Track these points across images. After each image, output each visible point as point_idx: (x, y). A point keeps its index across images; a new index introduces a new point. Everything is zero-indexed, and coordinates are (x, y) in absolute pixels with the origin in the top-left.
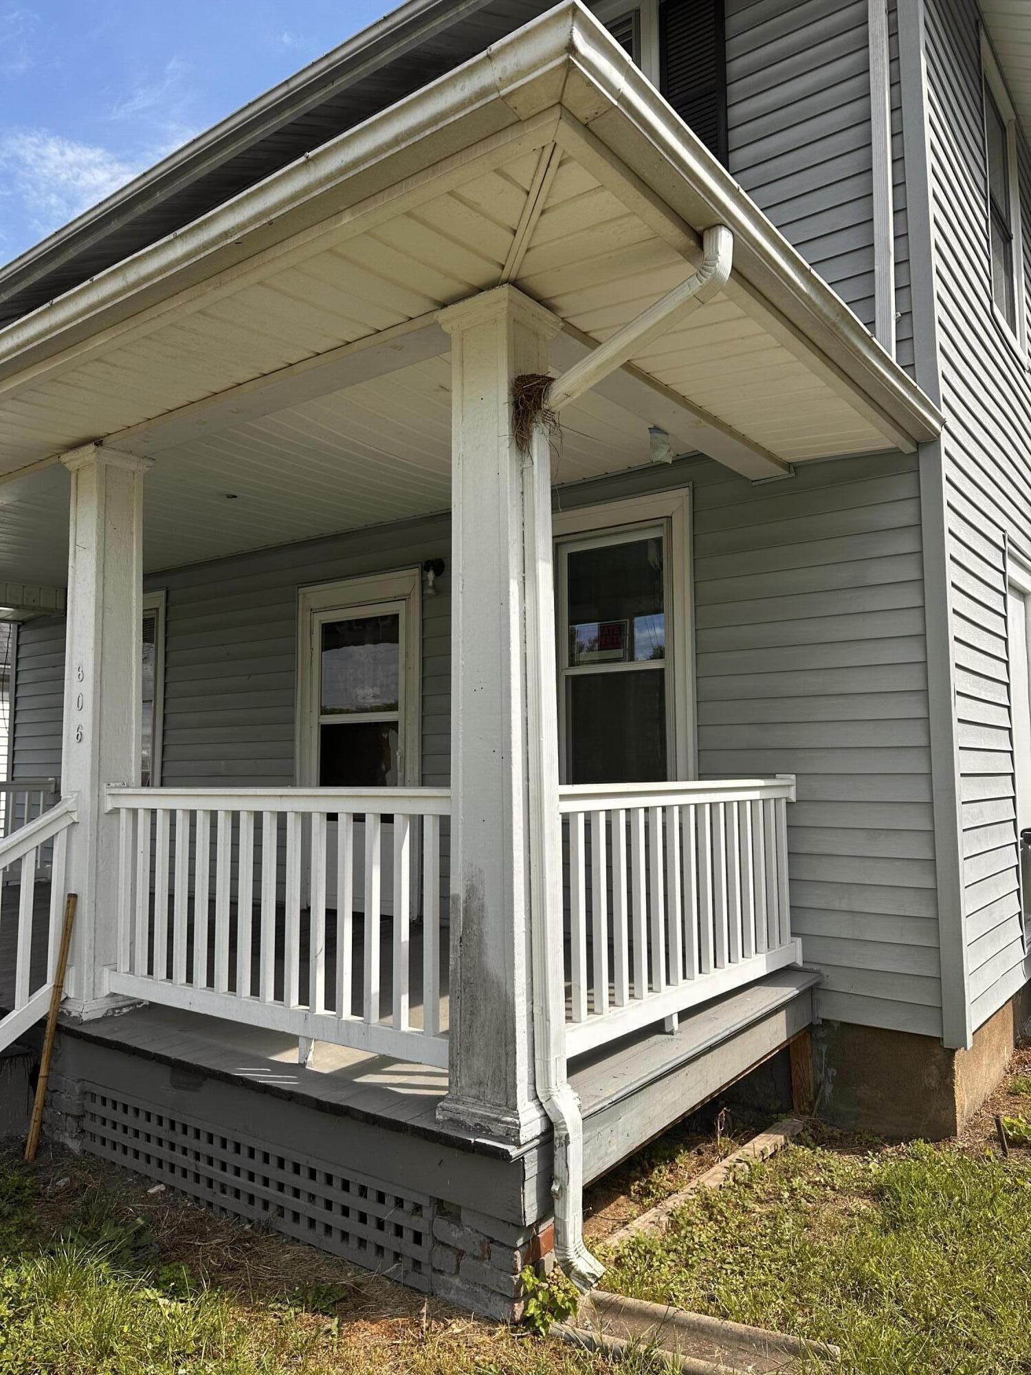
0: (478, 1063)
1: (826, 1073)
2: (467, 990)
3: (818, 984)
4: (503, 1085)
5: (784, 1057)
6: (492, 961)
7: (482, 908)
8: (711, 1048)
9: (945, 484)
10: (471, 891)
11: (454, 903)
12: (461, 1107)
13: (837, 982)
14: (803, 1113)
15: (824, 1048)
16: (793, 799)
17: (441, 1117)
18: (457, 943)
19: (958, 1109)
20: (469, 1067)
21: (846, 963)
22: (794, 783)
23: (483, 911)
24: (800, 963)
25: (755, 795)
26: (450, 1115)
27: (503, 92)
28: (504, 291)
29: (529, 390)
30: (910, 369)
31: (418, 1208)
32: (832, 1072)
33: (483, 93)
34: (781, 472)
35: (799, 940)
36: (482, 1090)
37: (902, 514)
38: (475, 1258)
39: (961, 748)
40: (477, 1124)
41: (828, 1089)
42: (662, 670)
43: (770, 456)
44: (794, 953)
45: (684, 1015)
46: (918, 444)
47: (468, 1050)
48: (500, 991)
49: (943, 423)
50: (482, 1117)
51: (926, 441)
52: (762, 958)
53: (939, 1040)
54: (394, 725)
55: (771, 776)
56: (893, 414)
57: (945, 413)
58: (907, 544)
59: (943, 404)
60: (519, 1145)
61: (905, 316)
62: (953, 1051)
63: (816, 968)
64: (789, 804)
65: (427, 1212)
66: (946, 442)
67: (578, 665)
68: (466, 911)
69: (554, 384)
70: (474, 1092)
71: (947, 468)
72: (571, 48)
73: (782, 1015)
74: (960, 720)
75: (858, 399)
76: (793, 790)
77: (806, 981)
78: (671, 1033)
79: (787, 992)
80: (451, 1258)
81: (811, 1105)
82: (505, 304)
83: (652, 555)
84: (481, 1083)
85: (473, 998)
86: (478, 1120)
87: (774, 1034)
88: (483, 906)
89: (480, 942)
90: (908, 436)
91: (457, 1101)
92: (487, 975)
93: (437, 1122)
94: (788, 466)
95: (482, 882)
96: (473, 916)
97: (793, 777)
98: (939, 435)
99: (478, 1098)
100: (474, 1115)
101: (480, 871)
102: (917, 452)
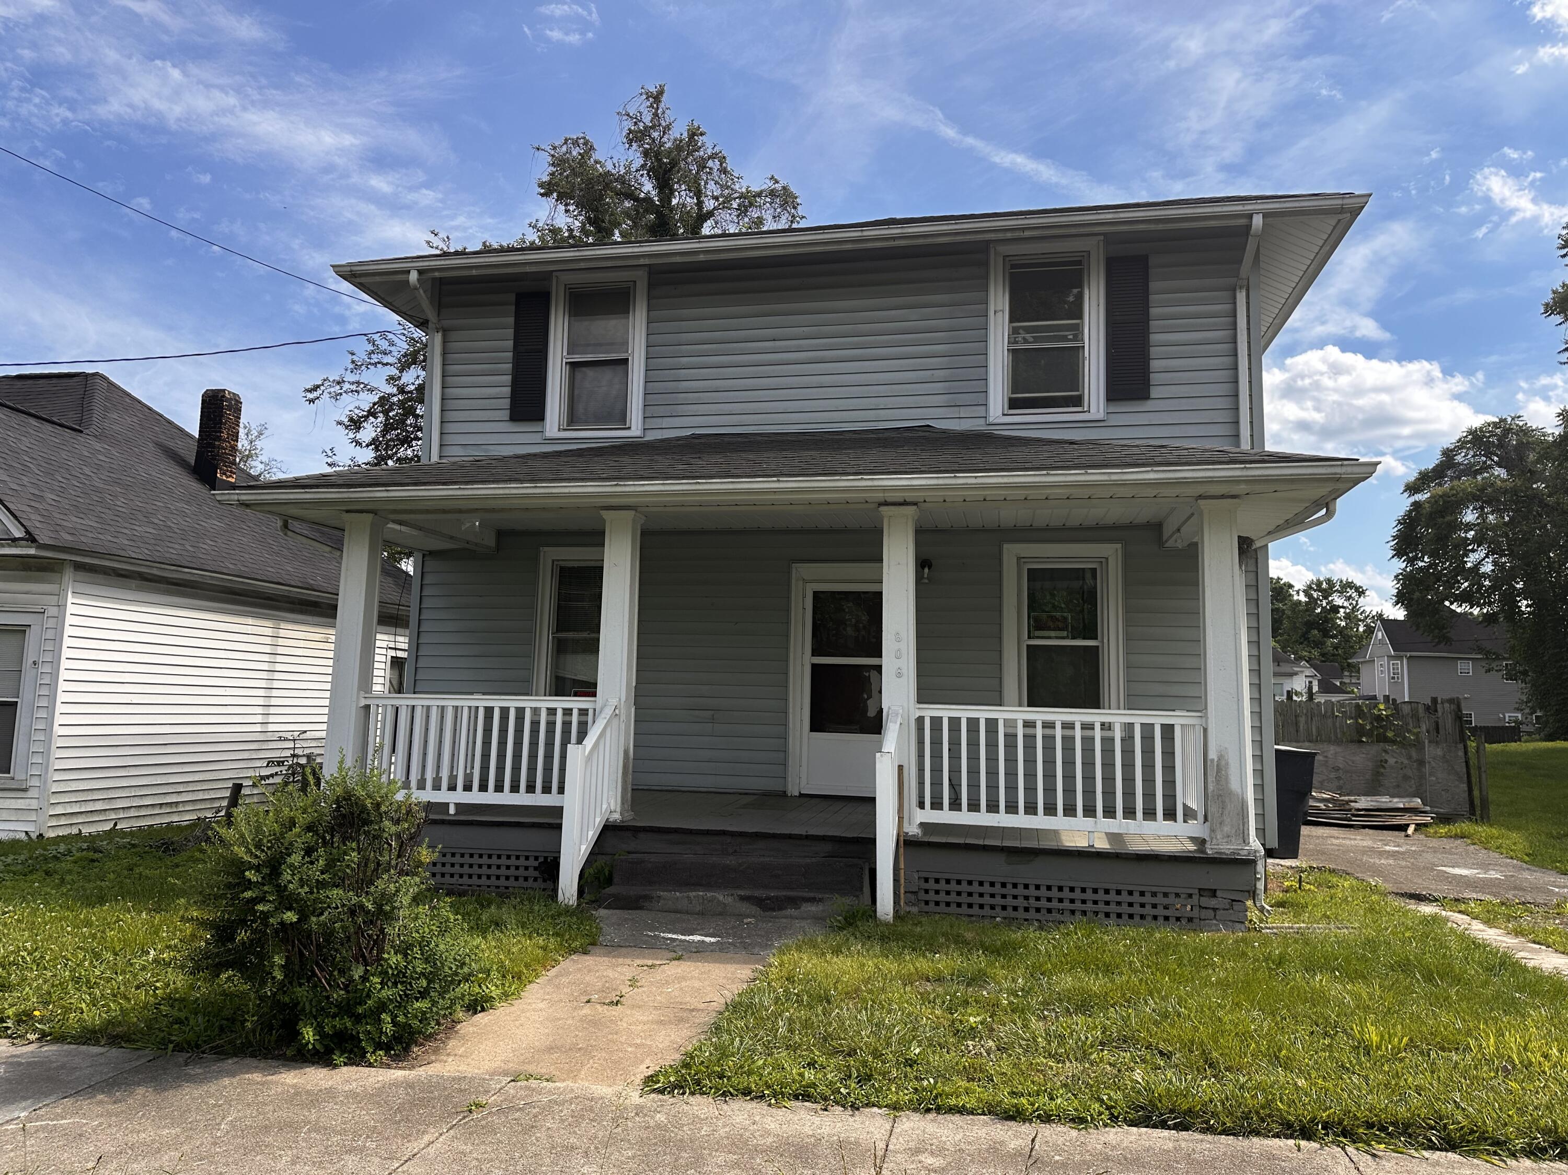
0: (1226, 829)
2: (1219, 799)
6: (1234, 785)
7: (1227, 764)
10: (1220, 757)
11: (1211, 762)
18: (1214, 779)
20: (1222, 831)
27: (1343, 476)
31: (1190, 896)
33: (1335, 474)
36: (1230, 839)
38: (1224, 909)
42: (1098, 647)
47: (1221, 824)
50: (1232, 848)
65: (1195, 897)
68: (1218, 766)
70: (1225, 840)
80: (1211, 913)
83: (1088, 577)
84: (1228, 837)
85: (1223, 802)
86: (1231, 850)
89: (1227, 778)
91: (1217, 845)
92: (1231, 793)
93: (1207, 852)
95: (1227, 753)
96: (1222, 768)
99: (1228, 842)
100: (1229, 849)
101: (1226, 748)
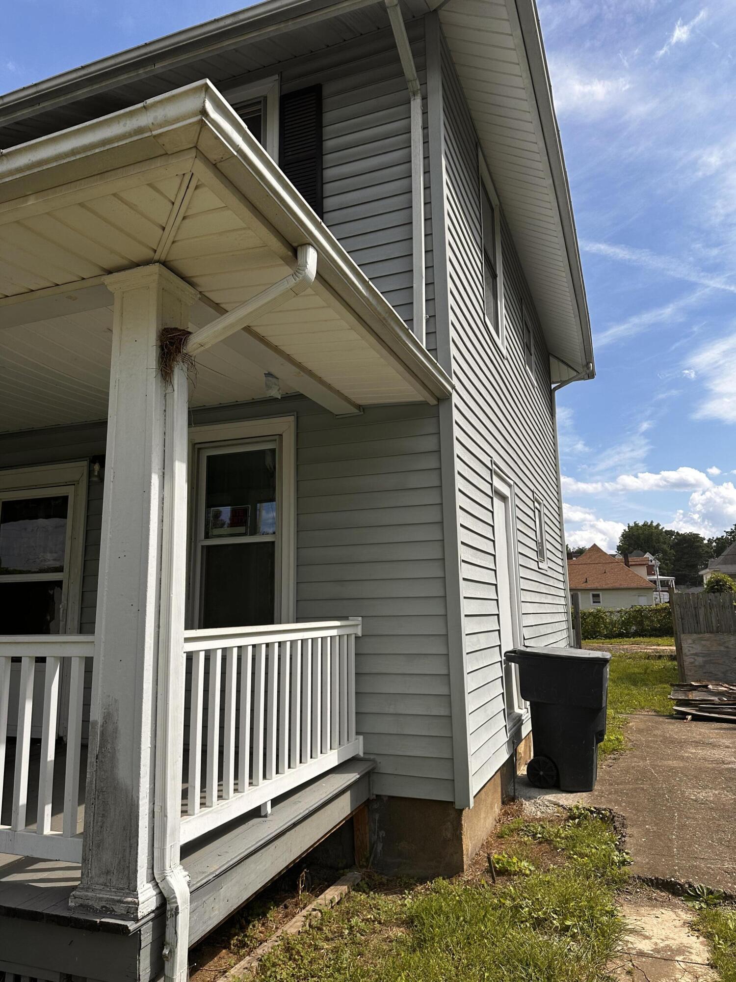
0: (106, 856)
1: (378, 835)
2: (100, 797)
3: (374, 769)
4: (126, 872)
5: (349, 825)
6: (122, 773)
7: (116, 730)
8: (295, 825)
9: (455, 425)
10: (108, 717)
11: (92, 728)
12: (90, 894)
13: (386, 767)
14: (362, 867)
15: (377, 817)
16: (360, 634)
17: (73, 904)
18: (94, 760)
19: (465, 852)
20: (99, 860)
21: (391, 752)
22: (360, 623)
23: (116, 733)
24: (361, 754)
25: (334, 632)
26: (80, 901)
27: (154, 133)
28: (155, 268)
29: (172, 338)
30: (434, 352)
32: (382, 833)
33: (140, 130)
34: (356, 411)
35: (361, 738)
36: (109, 878)
37: (429, 444)
39: (465, 598)
40: (103, 907)
41: (380, 847)
42: (273, 543)
43: (347, 399)
44: (356, 747)
45: (275, 802)
46: (438, 400)
47: (98, 846)
48: (127, 796)
49: (453, 387)
50: (107, 900)
51: (444, 398)
52: (335, 752)
53: (452, 803)
54: (59, 584)
55: (345, 618)
56: (422, 379)
57: (455, 381)
58: (432, 463)
59: (453, 375)
60: (136, 920)
61: (431, 318)
62: (461, 811)
63: (372, 757)
64: (357, 638)
66: (455, 399)
67: (212, 538)
68: (102, 733)
69: (191, 337)
70: (101, 880)
71: (456, 415)
72: (204, 112)
73: (348, 795)
74: (464, 579)
75: (401, 368)
76: (360, 627)
77: (364, 767)
78: (266, 816)
79: (350, 777)
81: (367, 860)
82: (156, 277)
83: (268, 460)
84: (108, 873)
85: (105, 803)
86: (104, 904)
87: (342, 809)
88: (116, 728)
89: (113, 758)
90: (432, 393)
91: (87, 889)
92: (118, 784)
93: (69, 909)
94: (359, 407)
95: (117, 710)
96: (108, 736)
97: (360, 619)
98: (451, 394)
99: (105, 885)
100: (101, 899)
101: (116, 701)
102: (438, 405)
